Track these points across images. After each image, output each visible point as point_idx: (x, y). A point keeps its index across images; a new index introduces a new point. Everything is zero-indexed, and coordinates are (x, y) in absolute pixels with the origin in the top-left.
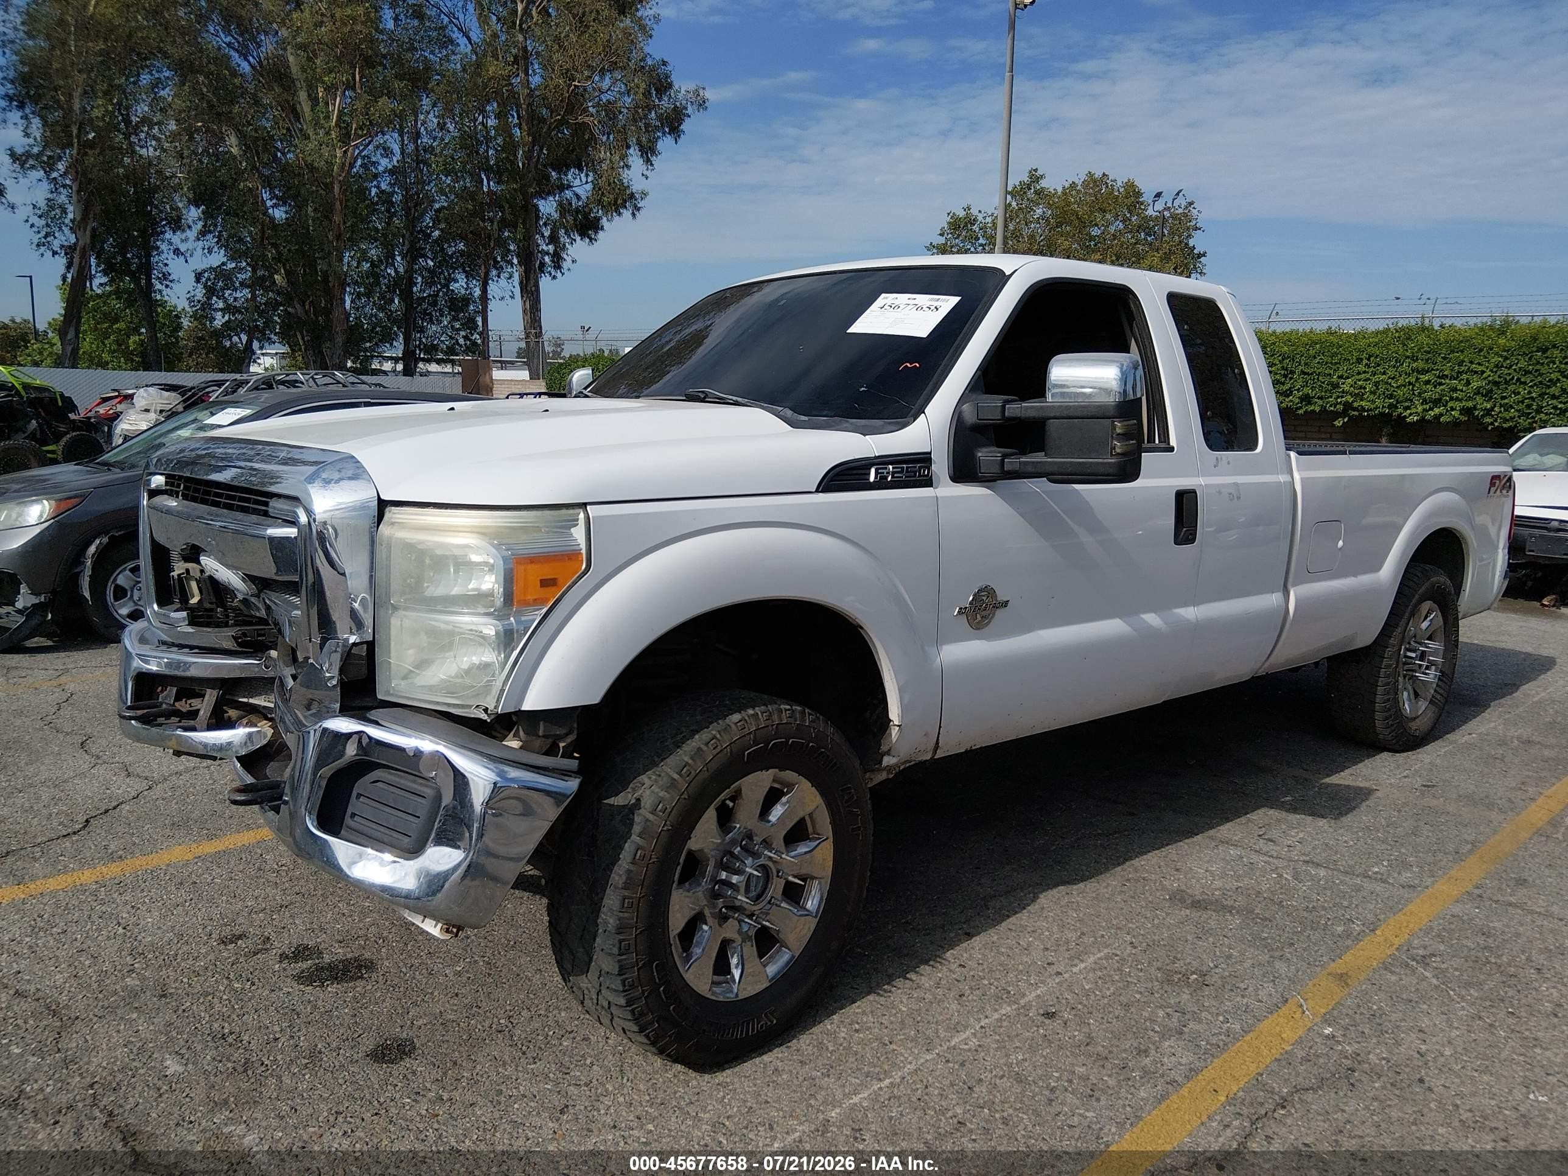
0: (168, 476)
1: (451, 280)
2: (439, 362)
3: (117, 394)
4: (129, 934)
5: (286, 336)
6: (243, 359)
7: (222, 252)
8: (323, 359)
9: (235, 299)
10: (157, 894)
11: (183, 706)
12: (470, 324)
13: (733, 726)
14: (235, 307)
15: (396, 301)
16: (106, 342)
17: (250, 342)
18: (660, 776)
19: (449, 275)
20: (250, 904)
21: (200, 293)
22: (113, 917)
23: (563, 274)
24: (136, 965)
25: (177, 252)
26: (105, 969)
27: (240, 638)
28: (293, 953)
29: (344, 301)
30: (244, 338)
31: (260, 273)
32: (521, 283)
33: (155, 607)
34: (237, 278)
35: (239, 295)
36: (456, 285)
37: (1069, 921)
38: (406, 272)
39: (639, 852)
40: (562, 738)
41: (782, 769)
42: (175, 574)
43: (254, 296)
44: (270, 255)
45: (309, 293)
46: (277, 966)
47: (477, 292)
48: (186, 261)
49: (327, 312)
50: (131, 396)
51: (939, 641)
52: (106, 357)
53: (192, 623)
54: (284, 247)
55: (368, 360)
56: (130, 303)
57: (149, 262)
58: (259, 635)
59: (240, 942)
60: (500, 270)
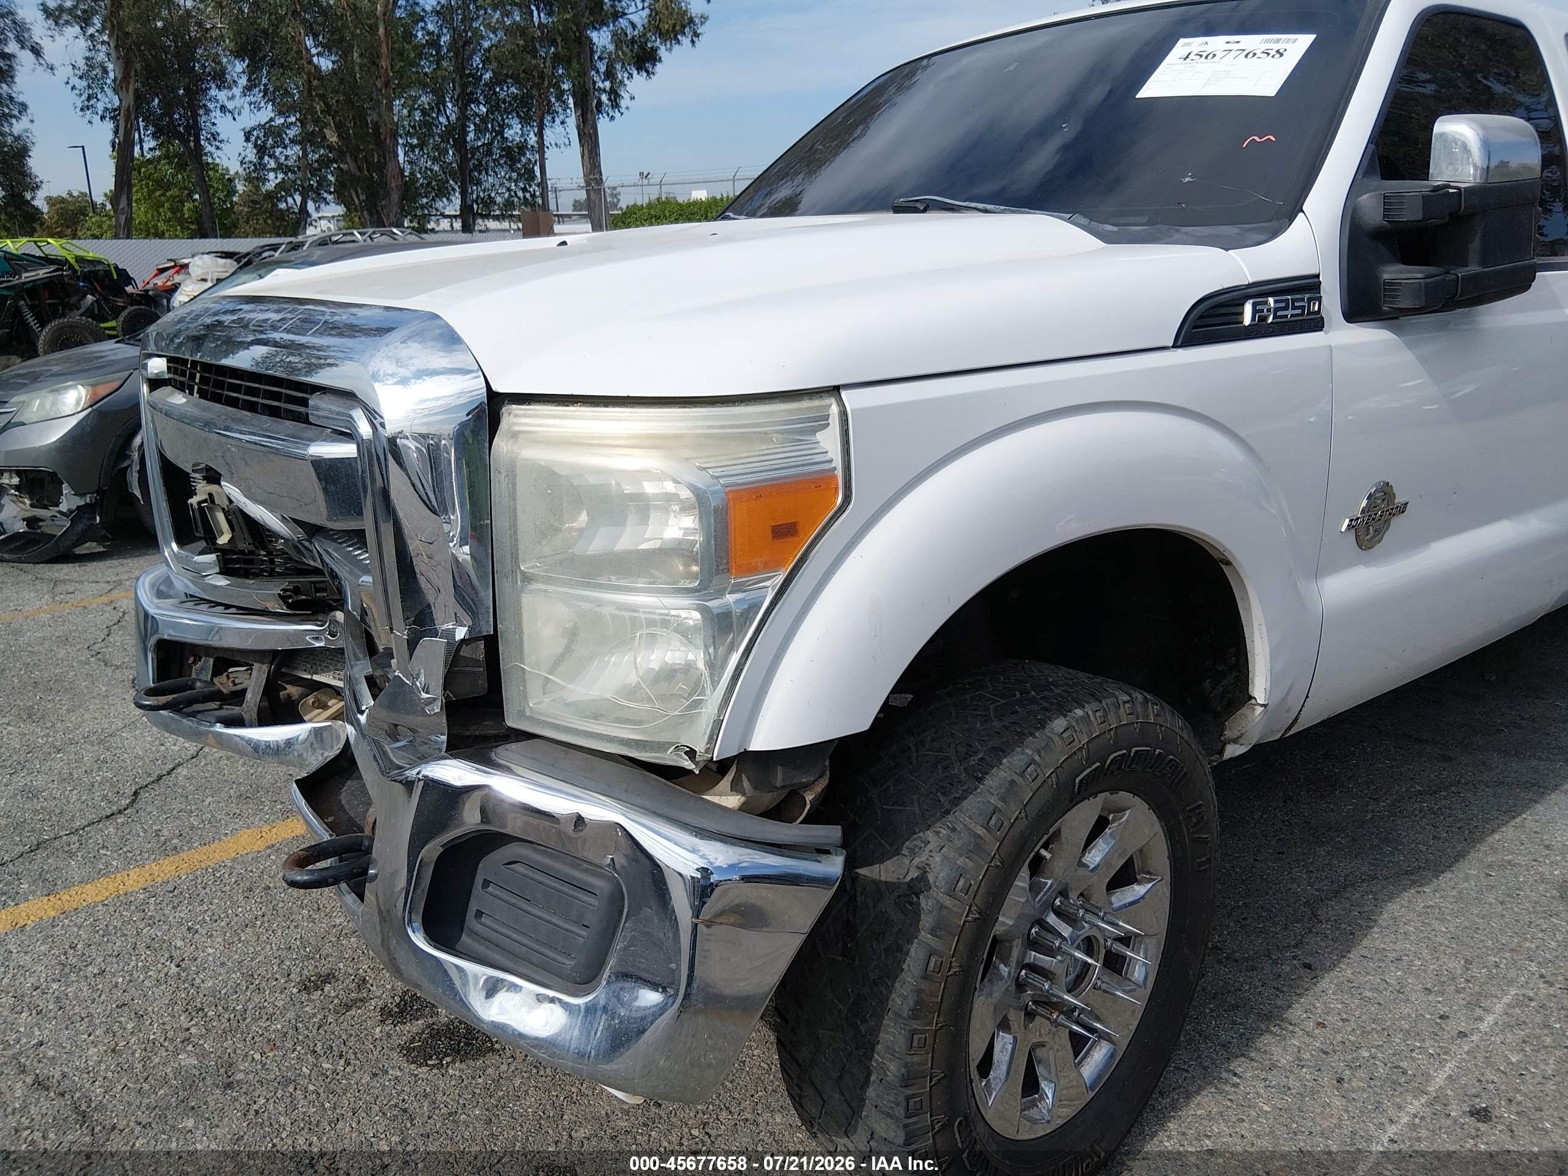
0: (170, 360)
1: (503, 126)
2: (497, 218)
3: (173, 264)
4: (183, 975)
5: (342, 198)
6: (300, 220)
7: (270, 107)
8: (379, 217)
9: (287, 157)
10: (219, 906)
11: (223, 684)
12: (529, 175)
13: (1057, 739)
14: (287, 166)
15: (451, 152)
16: (161, 210)
17: (304, 203)
18: (954, 830)
19: (503, 120)
20: (338, 921)
21: (251, 155)
22: (165, 945)
23: (622, 114)
24: (193, 1030)
25: (223, 108)
26: (152, 1037)
27: (290, 597)
28: (398, 1006)
29: (396, 155)
30: (298, 199)
31: (311, 128)
32: (578, 127)
33: (174, 546)
34: (287, 135)
35: (289, 152)
36: (511, 132)
37: (1439, 939)
38: (458, 119)
39: (933, 960)
40: (807, 786)
41: (1113, 790)
42: (193, 501)
43: (305, 154)
44: (318, 108)
45: (362, 147)
46: (378, 1029)
47: (532, 140)
48: (234, 119)
49: (381, 167)
50: (186, 266)
51: (1318, 572)
52: (162, 226)
53: (225, 571)
54: (332, 98)
55: (426, 218)
56: (181, 167)
57: (196, 122)
58: (318, 590)
59: (327, 987)
60: (554, 114)
